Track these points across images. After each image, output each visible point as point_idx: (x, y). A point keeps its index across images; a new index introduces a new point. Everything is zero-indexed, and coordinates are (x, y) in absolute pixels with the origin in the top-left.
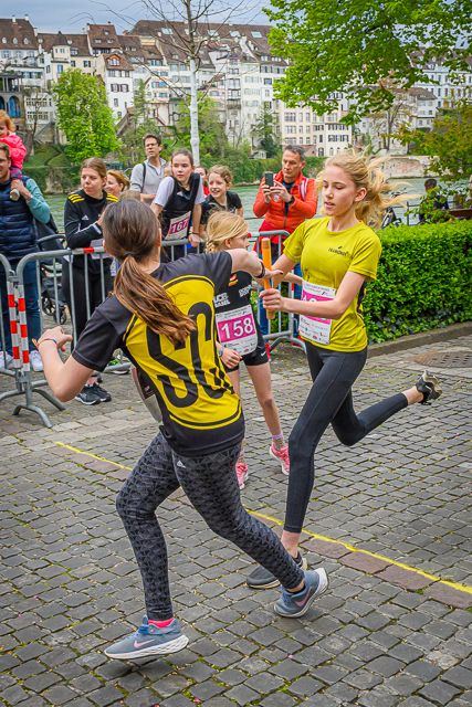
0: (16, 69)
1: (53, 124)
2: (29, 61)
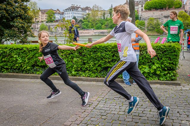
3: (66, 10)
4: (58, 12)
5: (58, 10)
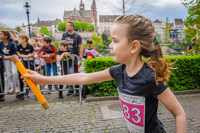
0: (177, 29)
1: (184, 39)
2: (181, 27)
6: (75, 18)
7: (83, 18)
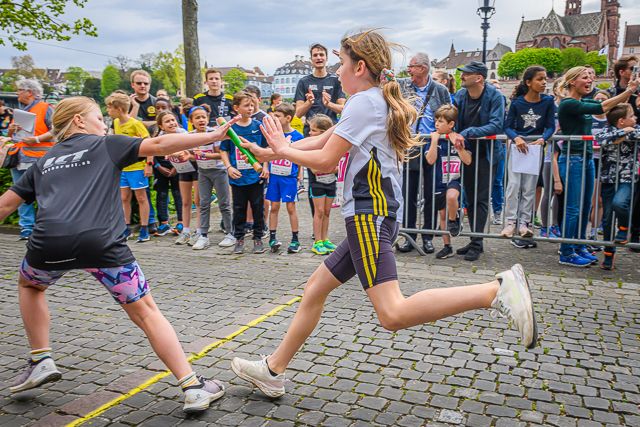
3: (279, 69)
4: (257, 75)
5: (257, 69)
6: (551, 38)
7: (573, 38)
